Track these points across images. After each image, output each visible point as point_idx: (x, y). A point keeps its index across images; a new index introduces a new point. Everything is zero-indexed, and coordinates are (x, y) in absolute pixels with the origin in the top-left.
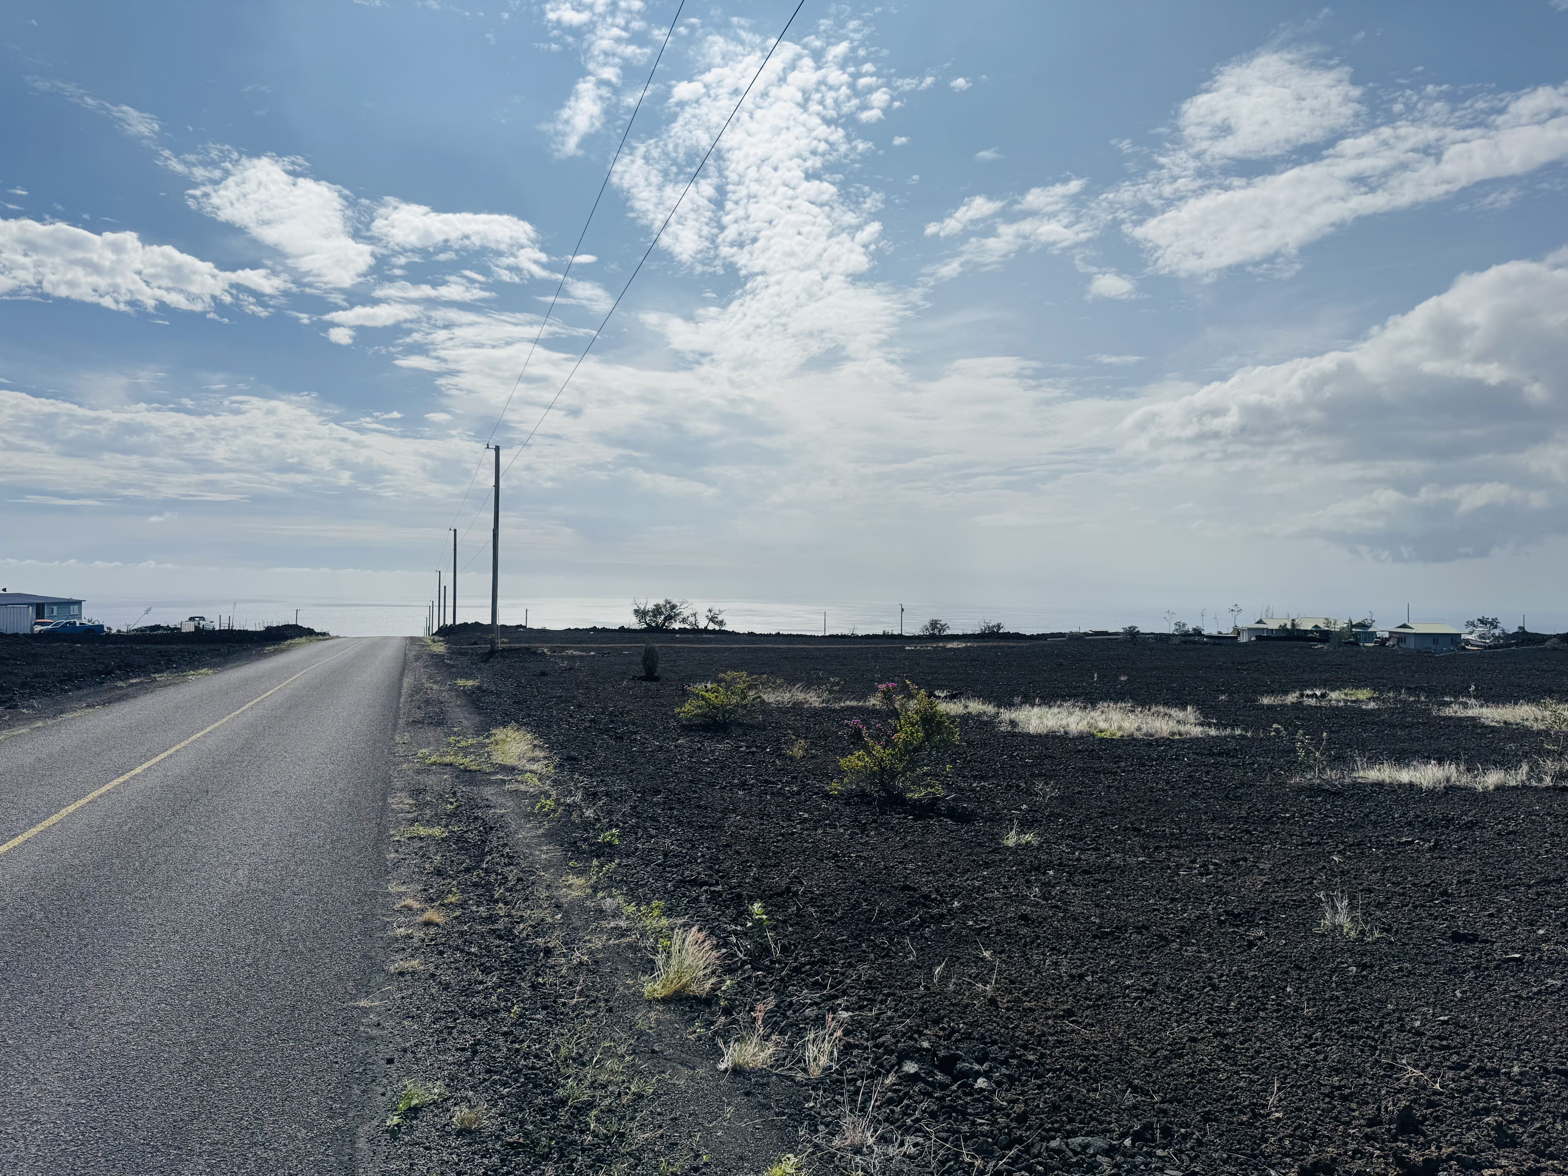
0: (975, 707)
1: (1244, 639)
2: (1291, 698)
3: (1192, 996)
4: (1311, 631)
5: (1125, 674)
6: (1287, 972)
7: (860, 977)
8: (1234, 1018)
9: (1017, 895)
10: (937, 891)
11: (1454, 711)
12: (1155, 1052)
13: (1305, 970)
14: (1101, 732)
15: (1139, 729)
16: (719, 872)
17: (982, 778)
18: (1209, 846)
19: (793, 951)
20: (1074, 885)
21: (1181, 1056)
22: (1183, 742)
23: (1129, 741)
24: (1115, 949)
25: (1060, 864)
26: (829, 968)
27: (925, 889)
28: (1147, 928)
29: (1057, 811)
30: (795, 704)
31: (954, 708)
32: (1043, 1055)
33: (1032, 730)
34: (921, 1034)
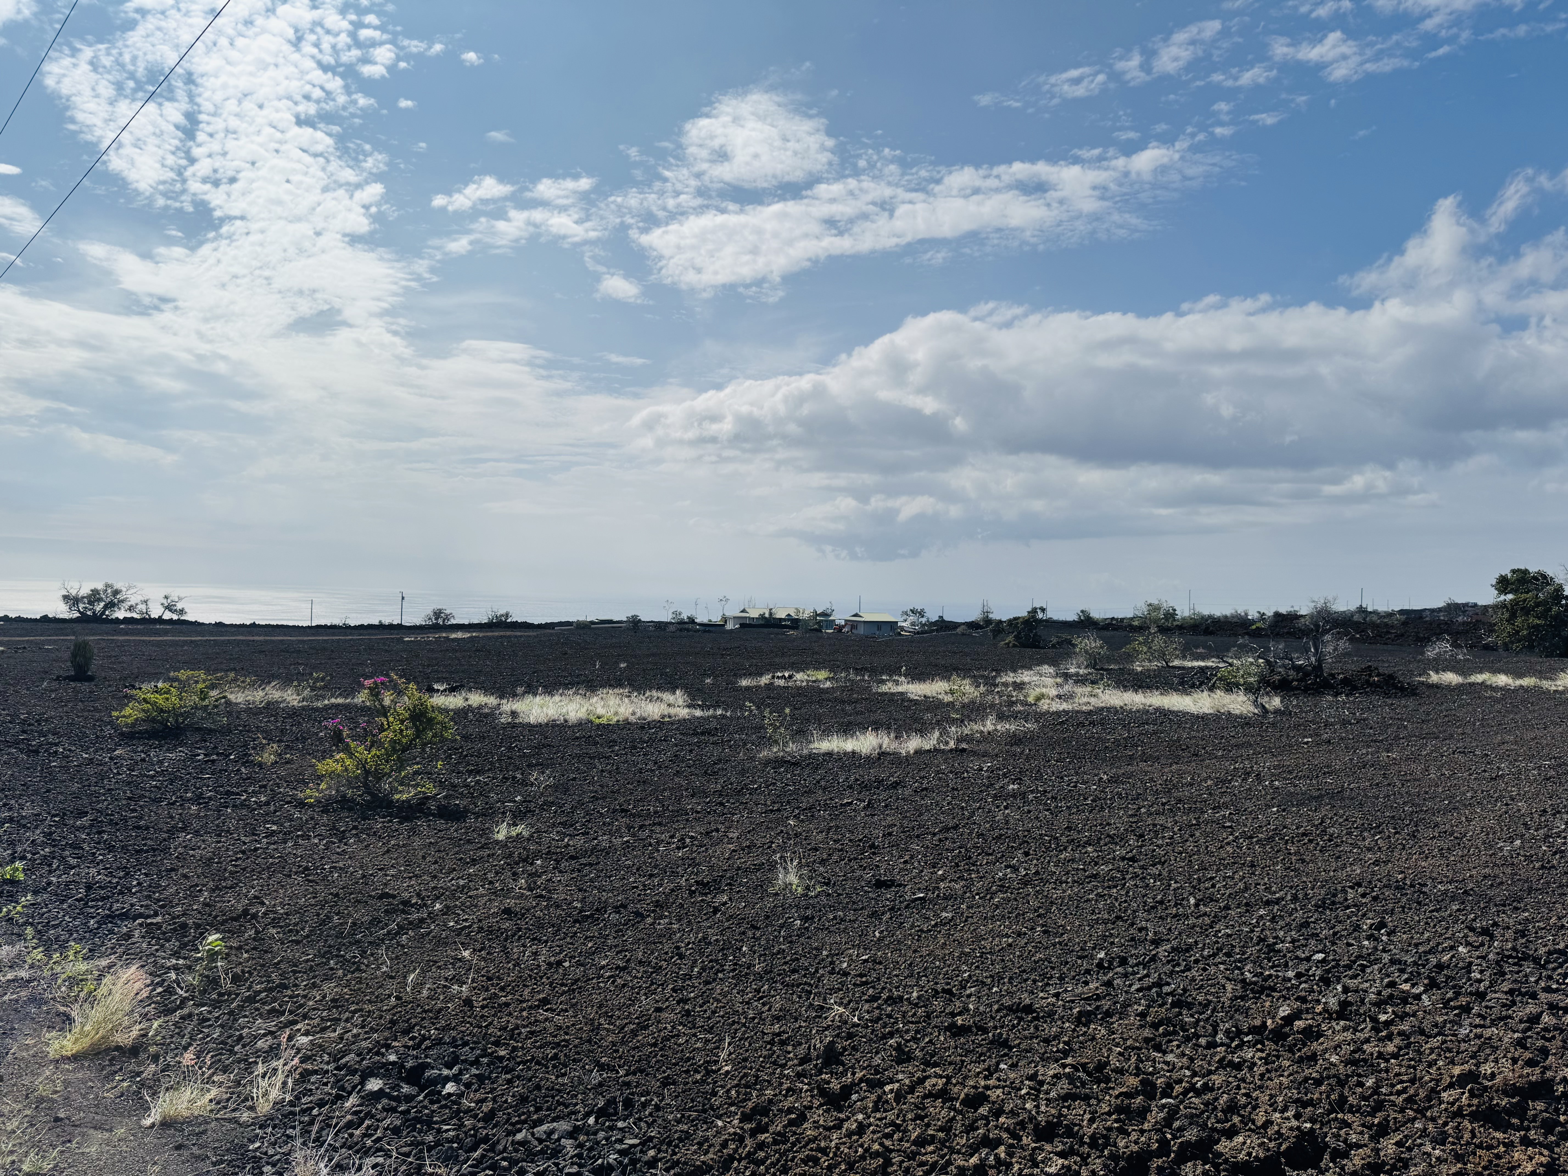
0: (476, 699)
1: (730, 626)
2: (765, 680)
3: (661, 967)
4: (784, 620)
5: (625, 662)
6: (744, 933)
7: (324, 997)
8: (696, 982)
9: (503, 890)
10: (418, 895)
11: (888, 687)
12: (623, 1028)
13: (759, 929)
14: (599, 718)
15: (634, 714)
16: (159, 900)
17: (478, 772)
18: (687, 820)
19: (248, 979)
20: (560, 872)
21: (646, 1027)
22: (672, 723)
23: (625, 725)
24: (594, 931)
25: (548, 853)
26: (289, 992)
27: (406, 895)
28: (624, 906)
29: (550, 799)
30: (268, 703)
31: (455, 701)
32: (515, 1049)
33: (532, 720)
34: (388, 1047)
